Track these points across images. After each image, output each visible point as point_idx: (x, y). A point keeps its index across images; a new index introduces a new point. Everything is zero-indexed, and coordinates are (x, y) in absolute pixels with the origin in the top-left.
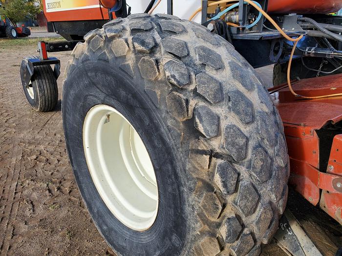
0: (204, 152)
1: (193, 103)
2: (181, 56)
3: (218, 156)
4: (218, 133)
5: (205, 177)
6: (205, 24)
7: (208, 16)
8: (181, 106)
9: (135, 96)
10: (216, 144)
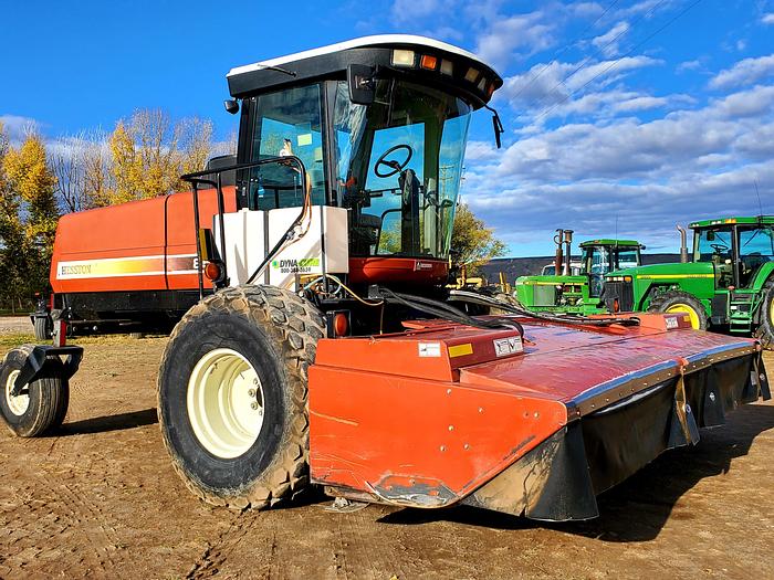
0: (294, 357)
1: (287, 332)
2: (280, 307)
3: (302, 360)
4: (302, 348)
5: (296, 374)
6: (297, 292)
7: (301, 286)
8: (281, 334)
9: (249, 333)
10: (301, 353)
